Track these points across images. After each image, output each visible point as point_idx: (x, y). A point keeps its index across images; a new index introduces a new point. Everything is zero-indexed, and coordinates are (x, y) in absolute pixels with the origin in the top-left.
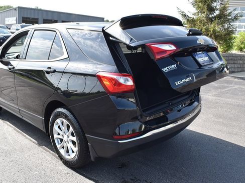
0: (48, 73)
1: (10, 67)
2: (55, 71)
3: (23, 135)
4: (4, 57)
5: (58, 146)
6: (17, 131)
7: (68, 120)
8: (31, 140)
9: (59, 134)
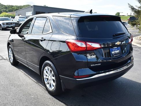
0: (42, 41)
1: (23, 38)
2: (45, 40)
3: (29, 77)
4: (21, 33)
5: (46, 83)
6: (26, 75)
7: (51, 67)
8: (32, 80)
9: (46, 76)
